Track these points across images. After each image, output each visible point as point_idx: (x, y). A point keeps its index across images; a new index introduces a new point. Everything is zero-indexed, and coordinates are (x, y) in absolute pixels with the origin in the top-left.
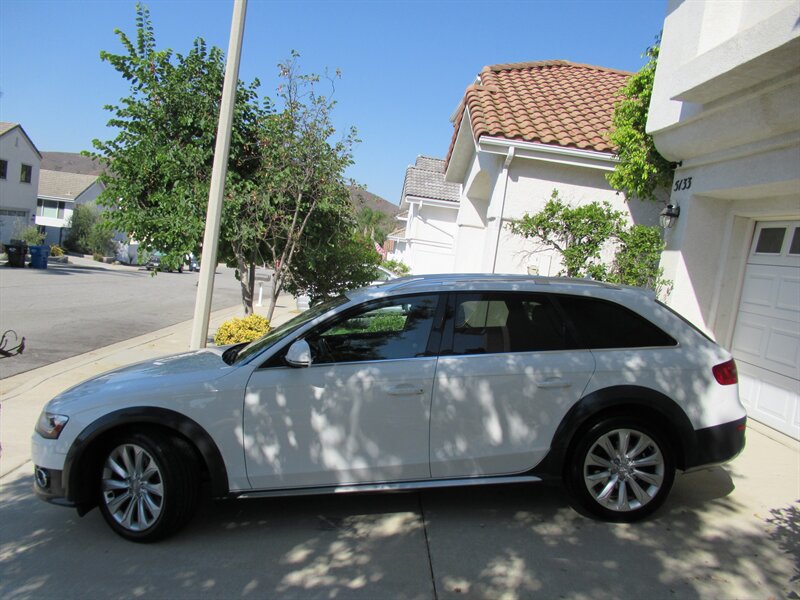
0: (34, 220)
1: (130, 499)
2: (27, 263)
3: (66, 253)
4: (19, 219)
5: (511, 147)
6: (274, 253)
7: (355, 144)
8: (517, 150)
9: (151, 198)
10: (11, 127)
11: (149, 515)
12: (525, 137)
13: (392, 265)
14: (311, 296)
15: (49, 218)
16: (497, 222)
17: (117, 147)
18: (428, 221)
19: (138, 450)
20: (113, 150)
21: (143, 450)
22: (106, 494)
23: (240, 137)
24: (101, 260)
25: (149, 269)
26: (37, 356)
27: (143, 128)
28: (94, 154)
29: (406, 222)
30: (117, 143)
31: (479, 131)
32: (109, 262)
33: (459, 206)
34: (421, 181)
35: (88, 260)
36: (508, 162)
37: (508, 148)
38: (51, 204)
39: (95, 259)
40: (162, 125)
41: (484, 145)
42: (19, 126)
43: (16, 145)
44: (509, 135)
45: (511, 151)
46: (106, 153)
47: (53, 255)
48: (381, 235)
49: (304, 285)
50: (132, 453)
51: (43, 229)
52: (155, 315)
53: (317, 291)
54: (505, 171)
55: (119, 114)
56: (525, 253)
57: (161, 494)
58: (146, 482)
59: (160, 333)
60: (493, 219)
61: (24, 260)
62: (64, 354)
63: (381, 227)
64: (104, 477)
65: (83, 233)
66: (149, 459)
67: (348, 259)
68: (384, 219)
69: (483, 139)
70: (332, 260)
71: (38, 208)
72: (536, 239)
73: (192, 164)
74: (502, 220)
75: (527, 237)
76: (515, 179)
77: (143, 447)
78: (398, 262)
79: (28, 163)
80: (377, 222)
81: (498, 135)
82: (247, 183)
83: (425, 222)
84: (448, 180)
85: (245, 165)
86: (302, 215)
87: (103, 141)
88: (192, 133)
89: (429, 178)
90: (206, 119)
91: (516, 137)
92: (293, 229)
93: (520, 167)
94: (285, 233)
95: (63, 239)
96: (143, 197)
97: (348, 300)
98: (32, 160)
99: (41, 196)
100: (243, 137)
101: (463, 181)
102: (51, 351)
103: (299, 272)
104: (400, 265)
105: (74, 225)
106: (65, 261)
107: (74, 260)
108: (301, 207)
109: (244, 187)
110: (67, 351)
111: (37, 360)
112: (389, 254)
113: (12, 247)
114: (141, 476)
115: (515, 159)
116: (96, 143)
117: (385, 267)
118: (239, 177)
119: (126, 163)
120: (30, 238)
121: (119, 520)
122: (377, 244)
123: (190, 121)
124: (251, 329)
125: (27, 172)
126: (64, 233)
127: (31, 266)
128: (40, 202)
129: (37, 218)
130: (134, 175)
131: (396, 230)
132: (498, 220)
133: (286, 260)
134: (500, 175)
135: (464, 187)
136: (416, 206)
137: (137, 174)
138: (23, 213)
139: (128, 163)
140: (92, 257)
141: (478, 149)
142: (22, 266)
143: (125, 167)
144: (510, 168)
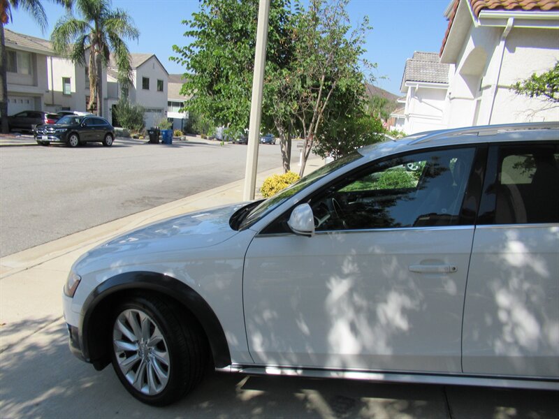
0: (166, 114)
1: (140, 361)
2: (160, 141)
3: (185, 134)
4: (157, 114)
5: (510, 18)
6: (304, 125)
7: (367, 31)
8: (516, 20)
9: (216, 88)
10: (149, 57)
11: (158, 381)
12: (525, 8)
13: (395, 133)
14: (335, 157)
15: (174, 113)
16: (492, 90)
17: (191, 51)
18: (423, 100)
19: (143, 316)
20: (188, 53)
21: (148, 317)
22: (117, 355)
23: (277, 35)
24: (206, 138)
25: (234, 143)
26: (147, 201)
27: (208, 35)
28: (177, 58)
29: (405, 104)
30: (191, 48)
31: (479, 8)
32: (210, 139)
33: (448, 87)
34: (417, 69)
35: (198, 139)
36: (506, 33)
37: (507, 19)
38: (176, 104)
39: (202, 137)
40: (221, 31)
41: (483, 20)
42: (154, 56)
43: (154, 68)
44: (508, 8)
45: (510, 22)
46: (183, 55)
47: (177, 135)
48: (385, 115)
49: (329, 150)
50: (137, 317)
51: (171, 120)
52: (231, 172)
53: (339, 154)
54: (502, 43)
55: (192, 26)
56: (529, 112)
57: (167, 363)
58: (153, 348)
59: (232, 184)
60: (488, 87)
61: (159, 139)
62: (165, 200)
63: (384, 110)
64: (114, 339)
65: (194, 122)
66: (154, 327)
67: (362, 128)
68: (387, 103)
69: (483, 14)
70: (351, 131)
71: (169, 108)
72: (542, 97)
73: (243, 59)
74: (498, 87)
75: (532, 96)
76: (512, 50)
77: (147, 314)
78: (399, 132)
79: (161, 79)
80: (382, 106)
81: (497, 8)
82: (283, 71)
83: (421, 101)
84: (443, 62)
85: (281, 56)
86: (324, 94)
87: (181, 47)
88: (242, 36)
89: (423, 67)
90: (252, 23)
91: (516, 8)
92: (318, 106)
93: (518, 37)
94: (311, 107)
95: (184, 126)
96: (210, 86)
97: (362, 156)
98: (162, 77)
99: (169, 100)
100: (280, 36)
101: (456, 62)
102: (157, 198)
103: (325, 140)
104: (401, 133)
105: (189, 117)
106: (185, 139)
107: (190, 138)
108: (324, 85)
109: (281, 74)
110: (167, 198)
111: (147, 204)
112: (391, 127)
113: (151, 131)
114: (149, 341)
115: (513, 30)
116: (176, 48)
117: (390, 135)
118: (278, 67)
119: (197, 62)
120: (163, 126)
121: (132, 381)
122: (382, 121)
123: (240, 25)
124: (287, 183)
125: (161, 85)
126: (184, 122)
127: (163, 143)
128: (170, 104)
129: (168, 113)
130: (204, 71)
131: (396, 110)
132: (493, 88)
133: (313, 130)
134: (497, 47)
135: (456, 67)
136: (413, 89)
137: (205, 70)
138: (160, 111)
139: (199, 62)
140: (200, 136)
141: (477, 24)
142: (158, 143)
143: (197, 65)
144: (507, 39)
